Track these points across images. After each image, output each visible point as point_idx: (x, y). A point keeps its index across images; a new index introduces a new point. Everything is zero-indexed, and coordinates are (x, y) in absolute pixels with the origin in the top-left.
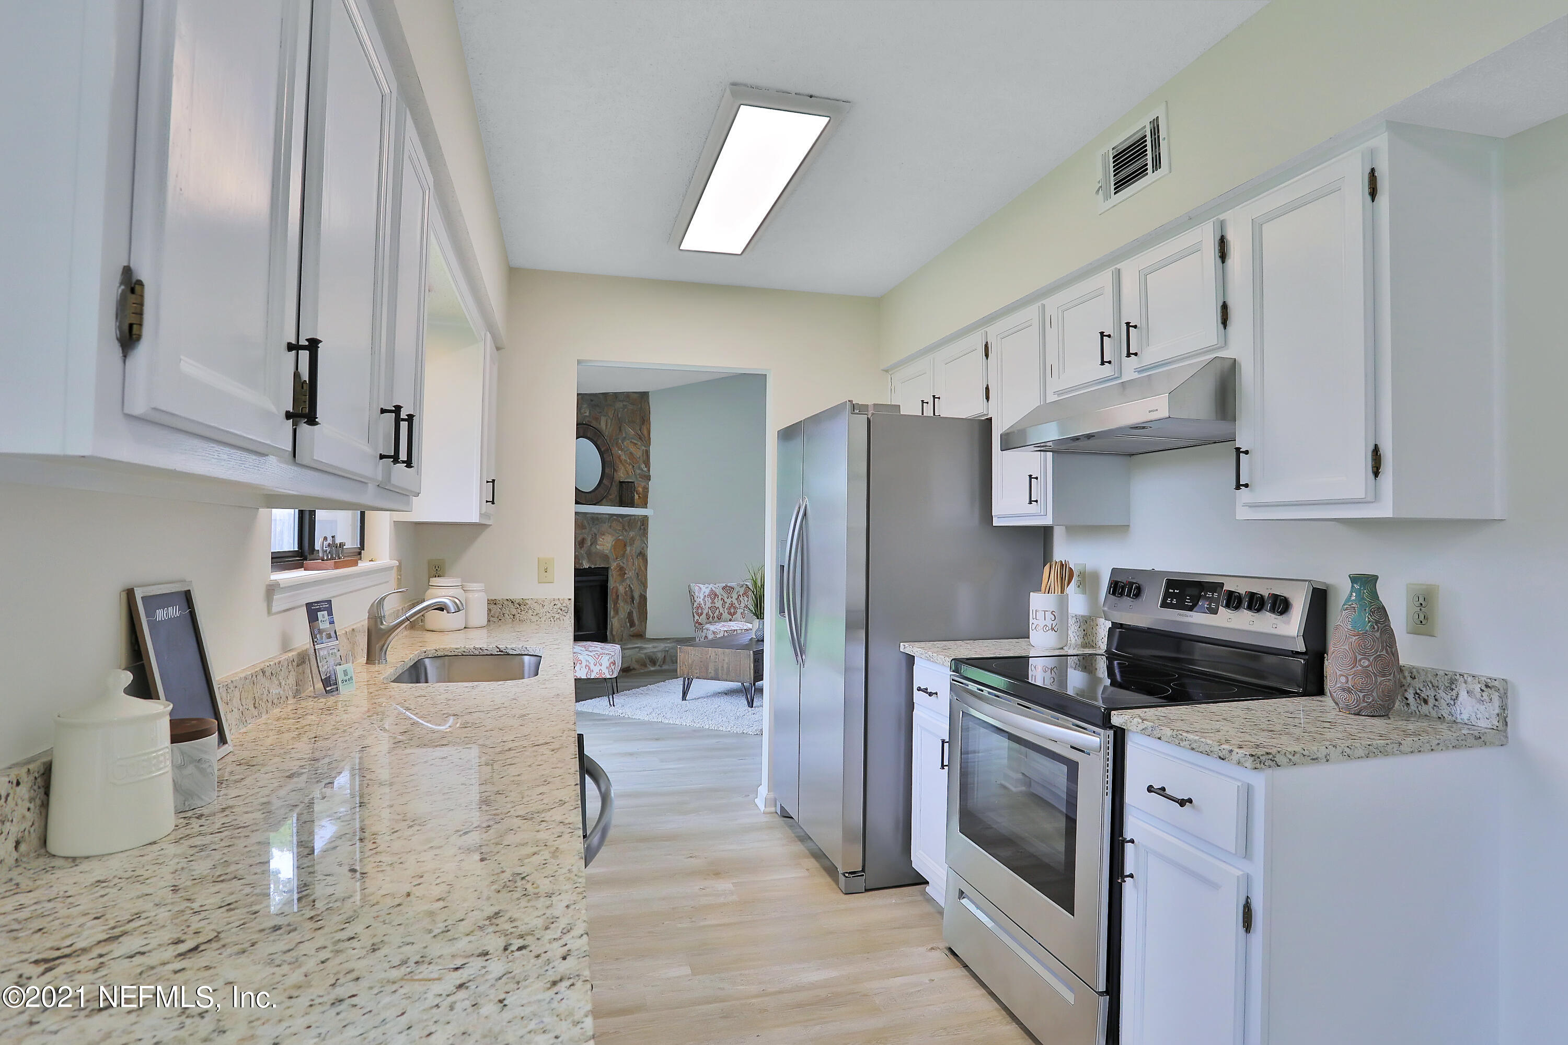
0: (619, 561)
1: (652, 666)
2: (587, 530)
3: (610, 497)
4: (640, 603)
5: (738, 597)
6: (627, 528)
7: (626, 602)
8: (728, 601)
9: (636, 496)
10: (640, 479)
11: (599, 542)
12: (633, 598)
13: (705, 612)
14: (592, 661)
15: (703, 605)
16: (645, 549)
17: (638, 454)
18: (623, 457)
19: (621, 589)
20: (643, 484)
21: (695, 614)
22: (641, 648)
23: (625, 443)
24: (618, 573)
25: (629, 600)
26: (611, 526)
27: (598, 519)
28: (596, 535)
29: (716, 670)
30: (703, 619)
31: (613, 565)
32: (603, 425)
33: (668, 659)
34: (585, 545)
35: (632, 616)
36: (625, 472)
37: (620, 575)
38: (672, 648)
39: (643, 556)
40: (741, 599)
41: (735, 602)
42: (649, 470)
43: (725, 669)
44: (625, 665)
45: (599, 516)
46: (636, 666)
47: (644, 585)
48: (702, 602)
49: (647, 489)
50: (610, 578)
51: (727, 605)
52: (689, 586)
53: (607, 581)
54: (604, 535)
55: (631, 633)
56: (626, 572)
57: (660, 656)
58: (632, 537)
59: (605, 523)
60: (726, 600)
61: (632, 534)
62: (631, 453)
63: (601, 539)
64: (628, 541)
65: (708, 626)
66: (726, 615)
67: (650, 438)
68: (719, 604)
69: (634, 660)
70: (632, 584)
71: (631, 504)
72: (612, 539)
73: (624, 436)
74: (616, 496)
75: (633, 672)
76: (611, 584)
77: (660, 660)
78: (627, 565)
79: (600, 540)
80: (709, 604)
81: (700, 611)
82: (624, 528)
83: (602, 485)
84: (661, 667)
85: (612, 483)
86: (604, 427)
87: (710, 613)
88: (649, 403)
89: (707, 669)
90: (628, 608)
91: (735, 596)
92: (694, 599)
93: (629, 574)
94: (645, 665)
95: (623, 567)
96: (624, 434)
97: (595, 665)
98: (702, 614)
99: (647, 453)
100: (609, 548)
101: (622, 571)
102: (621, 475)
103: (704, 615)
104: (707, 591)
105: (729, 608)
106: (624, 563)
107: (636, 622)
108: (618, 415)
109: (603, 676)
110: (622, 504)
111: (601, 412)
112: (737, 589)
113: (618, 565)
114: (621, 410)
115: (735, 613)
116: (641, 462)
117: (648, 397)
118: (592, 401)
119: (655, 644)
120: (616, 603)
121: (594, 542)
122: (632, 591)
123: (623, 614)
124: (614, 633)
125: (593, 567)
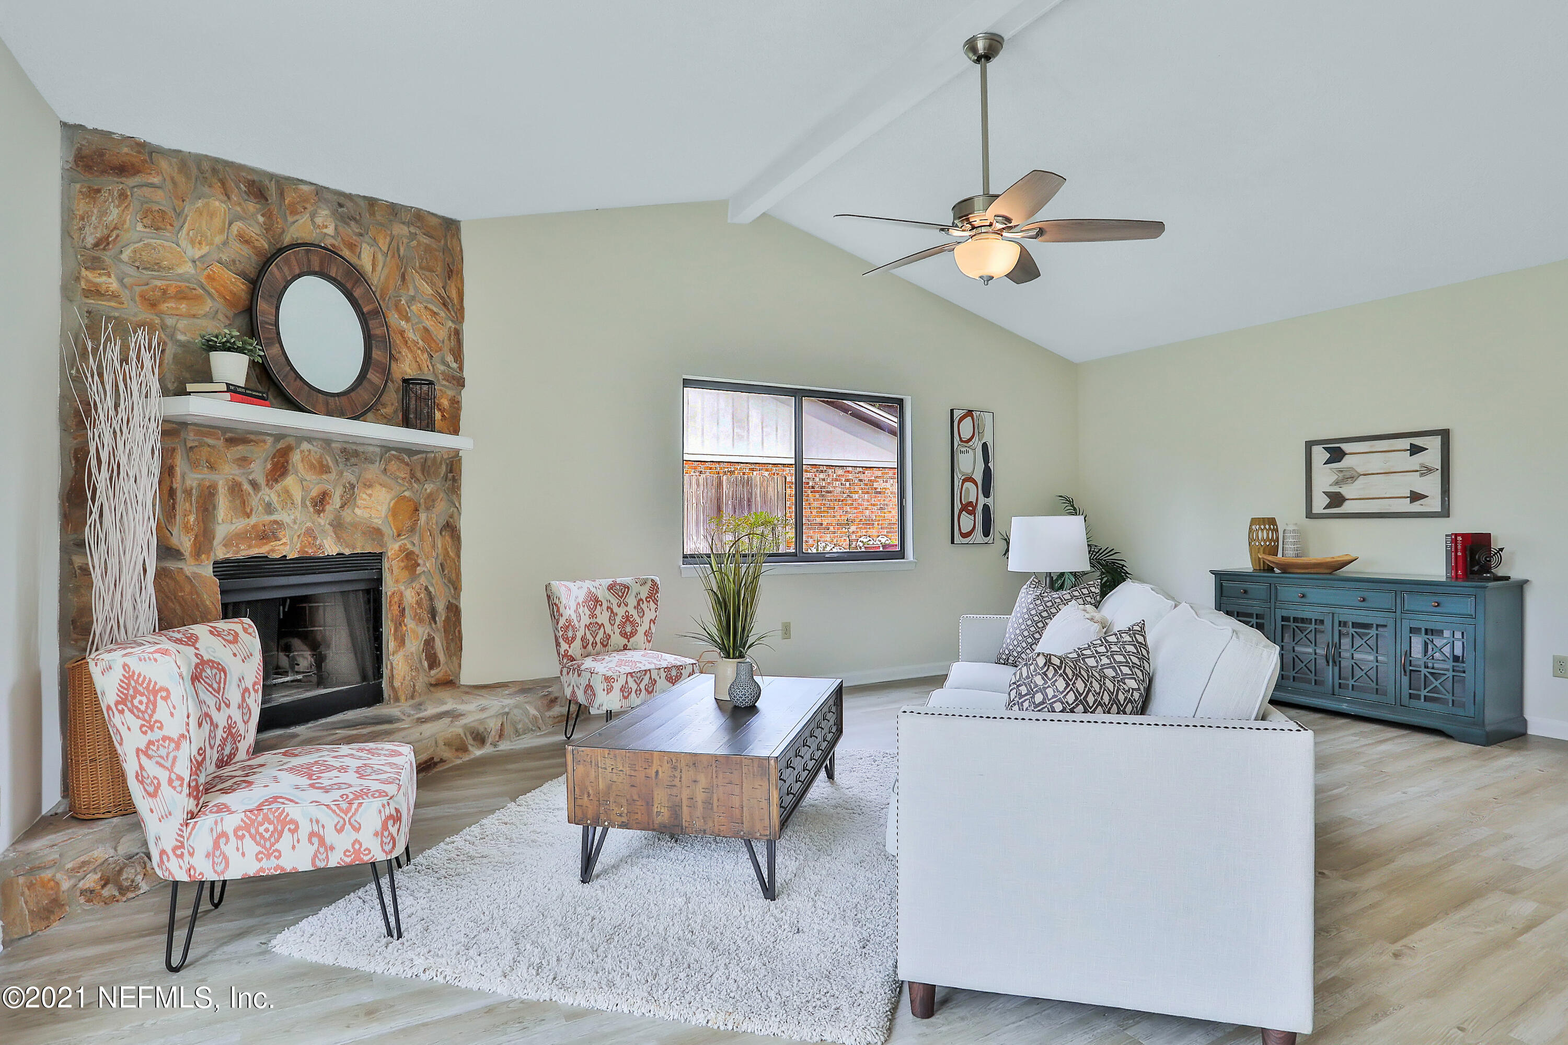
0: (404, 541)
1: (479, 748)
2: (333, 476)
3: (383, 411)
4: (447, 619)
5: (638, 604)
6: (419, 474)
7: (421, 621)
8: (621, 612)
9: (438, 415)
10: (444, 383)
11: (359, 502)
12: (433, 613)
13: (579, 635)
14: (329, 820)
15: (575, 621)
16: (456, 515)
17: (441, 334)
18: (410, 335)
19: (410, 597)
20: (450, 393)
21: (561, 640)
22: (453, 715)
23: (414, 308)
24: (402, 564)
25: (426, 616)
26: (385, 469)
27: (356, 454)
28: (353, 487)
29: (675, 810)
30: (575, 649)
31: (392, 549)
32: (366, 262)
33: (508, 730)
34: (327, 507)
35: (433, 648)
36: (415, 366)
37: (406, 567)
38: (516, 707)
39: (451, 529)
40: (644, 606)
41: (633, 612)
42: (461, 368)
43: (700, 804)
44: (424, 757)
45: (360, 449)
46: (446, 754)
47: (455, 584)
48: (574, 617)
49: (458, 402)
50: (386, 575)
51: (618, 620)
52: (547, 587)
53: (379, 581)
54: (370, 486)
55: (433, 681)
56: (420, 561)
57: (493, 725)
58: (431, 494)
59: (372, 462)
60: (616, 609)
61: (429, 487)
62: (426, 329)
63: (364, 496)
64: (422, 501)
65: (588, 663)
66: (617, 639)
67: (462, 308)
68: (603, 617)
69: (441, 743)
70: (432, 585)
71: (430, 426)
72: (389, 497)
73: (412, 292)
74: (395, 412)
75: (440, 768)
76: (389, 586)
77: (493, 733)
78: (422, 548)
79: (363, 498)
80: (586, 620)
81: (570, 634)
82: (413, 476)
83: (365, 383)
84: (495, 746)
85: (386, 382)
86: (368, 268)
87: (589, 636)
88: (460, 240)
89: (649, 804)
90: (423, 631)
91: (632, 601)
92: (558, 611)
93: (425, 565)
94: (462, 748)
95: (412, 553)
96: (411, 287)
97: (340, 831)
98: (574, 638)
99: (457, 335)
100: (383, 515)
101: (411, 561)
102: (406, 367)
103: (578, 642)
104: (581, 595)
105: (623, 625)
106: (414, 544)
107: (441, 656)
108: (398, 250)
109: (366, 858)
110: (407, 423)
111: (361, 235)
112: (635, 588)
113: (402, 549)
114: (405, 241)
115: (633, 634)
116: (446, 349)
117: (458, 229)
118: (341, 205)
119: (483, 702)
120: (399, 624)
121: (349, 500)
122: (431, 598)
123: (414, 645)
124: (397, 684)
125: (347, 552)
